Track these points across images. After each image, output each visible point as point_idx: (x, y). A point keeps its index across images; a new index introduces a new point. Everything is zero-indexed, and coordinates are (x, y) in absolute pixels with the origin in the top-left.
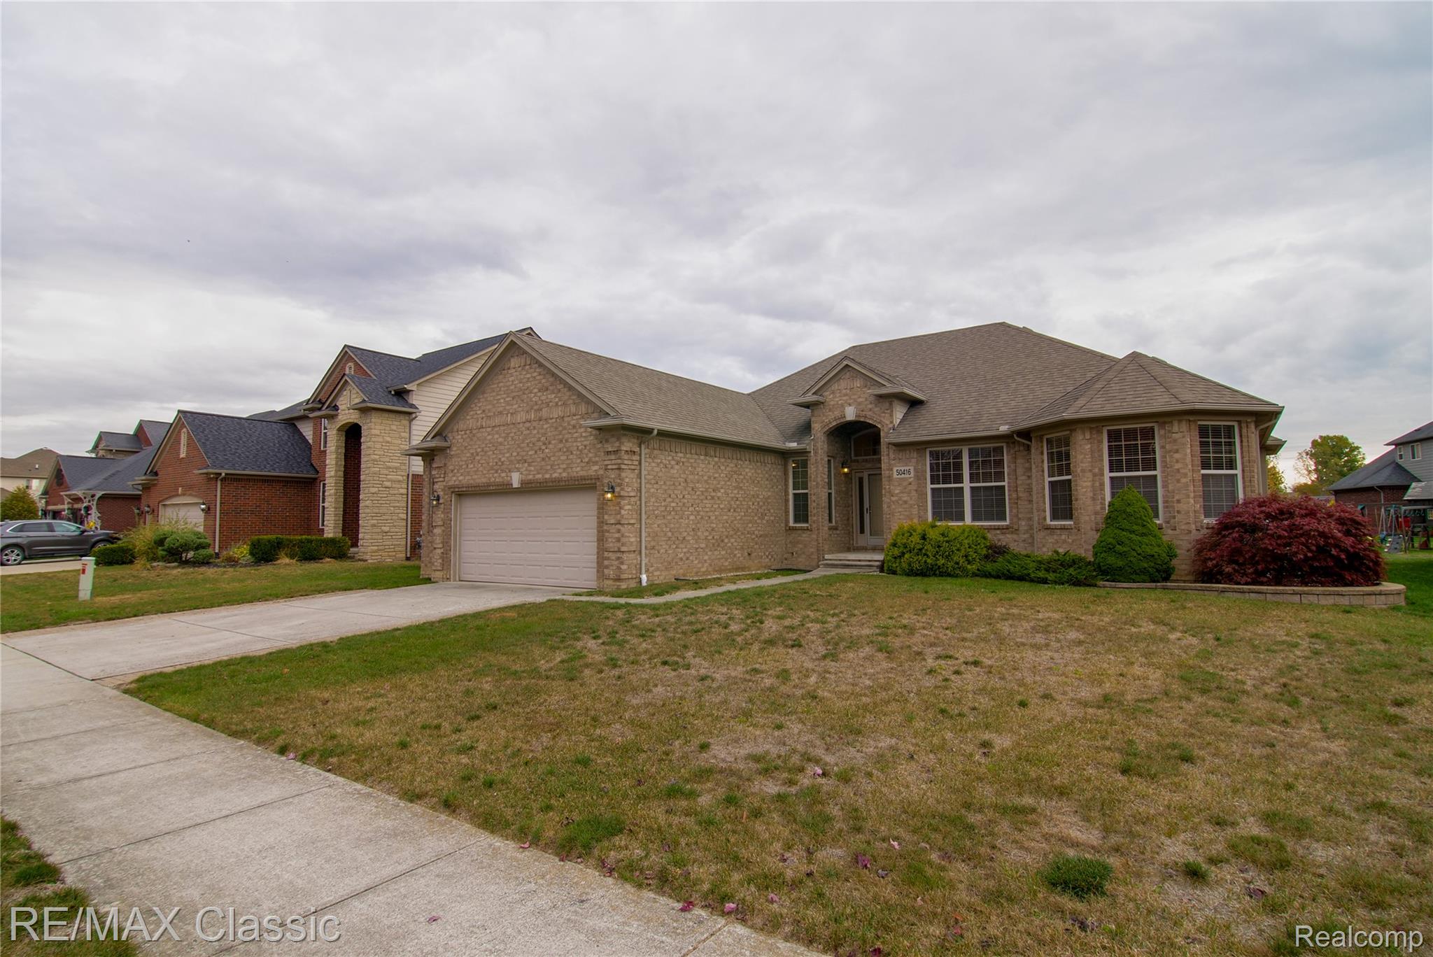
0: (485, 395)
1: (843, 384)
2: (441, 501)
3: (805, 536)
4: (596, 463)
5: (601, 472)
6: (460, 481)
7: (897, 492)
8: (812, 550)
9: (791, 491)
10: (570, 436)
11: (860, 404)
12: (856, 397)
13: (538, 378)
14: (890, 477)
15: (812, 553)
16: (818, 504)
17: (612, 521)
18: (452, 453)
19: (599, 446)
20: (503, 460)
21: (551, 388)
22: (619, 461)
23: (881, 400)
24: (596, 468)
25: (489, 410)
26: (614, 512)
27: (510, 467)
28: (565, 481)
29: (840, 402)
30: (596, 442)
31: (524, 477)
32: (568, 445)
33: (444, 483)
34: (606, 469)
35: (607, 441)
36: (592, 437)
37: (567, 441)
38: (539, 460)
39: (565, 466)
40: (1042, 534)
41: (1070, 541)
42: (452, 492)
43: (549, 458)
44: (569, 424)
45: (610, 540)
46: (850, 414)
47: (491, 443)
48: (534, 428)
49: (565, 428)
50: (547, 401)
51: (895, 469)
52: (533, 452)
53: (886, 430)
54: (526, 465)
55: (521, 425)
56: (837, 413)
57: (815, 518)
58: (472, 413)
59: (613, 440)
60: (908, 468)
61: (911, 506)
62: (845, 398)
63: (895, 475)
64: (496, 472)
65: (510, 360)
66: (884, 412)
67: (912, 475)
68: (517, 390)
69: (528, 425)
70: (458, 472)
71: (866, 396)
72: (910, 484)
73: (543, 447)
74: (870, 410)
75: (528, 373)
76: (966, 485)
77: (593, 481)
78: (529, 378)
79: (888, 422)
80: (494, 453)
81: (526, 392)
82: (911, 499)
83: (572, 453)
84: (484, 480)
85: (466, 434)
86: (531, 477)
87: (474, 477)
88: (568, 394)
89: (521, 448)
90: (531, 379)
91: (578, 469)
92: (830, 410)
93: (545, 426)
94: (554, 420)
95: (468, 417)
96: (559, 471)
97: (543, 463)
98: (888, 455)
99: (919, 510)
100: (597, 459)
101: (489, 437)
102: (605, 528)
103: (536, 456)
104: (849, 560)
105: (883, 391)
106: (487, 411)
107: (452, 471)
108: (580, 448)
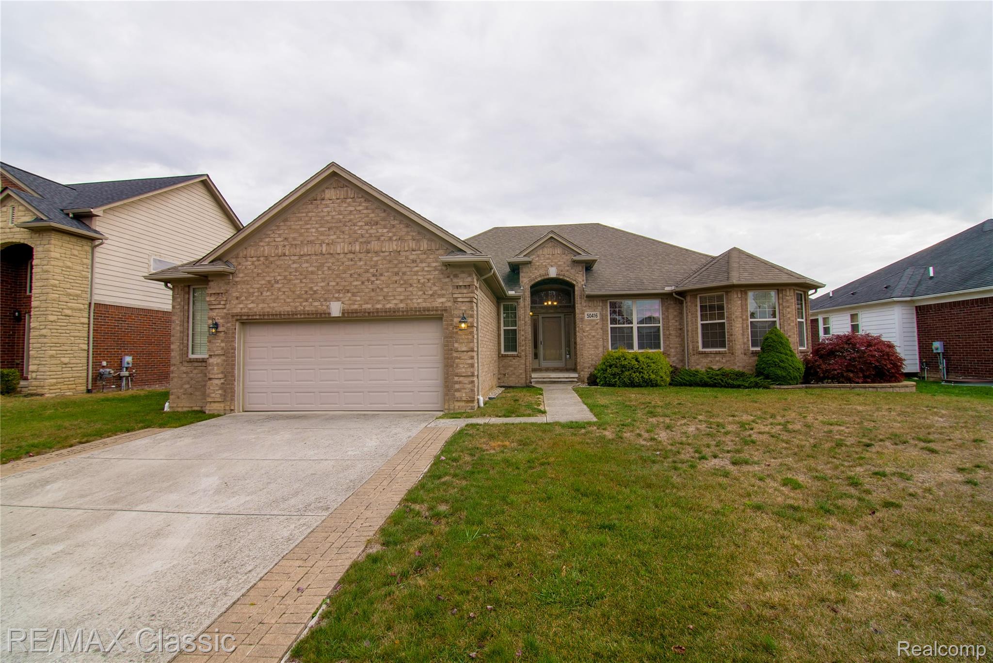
0: (289, 223)
1: (547, 251)
2: (220, 329)
3: (515, 362)
4: (443, 296)
5: (449, 304)
6: (250, 309)
7: (587, 329)
8: (521, 371)
9: (502, 328)
10: (408, 269)
11: (560, 266)
12: (557, 261)
13: (365, 211)
14: (582, 319)
15: (521, 374)
16: (525, 338)
17: (464, 349)
18: (237, 279)
19: (447, 280)
20: (315, 289)
21: (383, 223)
22: (472, 295)
23: (576, 265)
24: (443, 300)
25: (294, 239)
26: (466, 341)
27: (326, 296)
28: (403, 312)
29: (544, 264)
30: (441, 276)
31: (346, 307)
32: (405, 277)
33: (225, 311)
34: (455, 302)
35: (456, 276)
36: (437, 272)
37: (404, 274)
38: (367, 290)
39: (402, 298)
40: (696, 357)
41: (724, 361)
42: (237, 320)
43: (382, 289)
44: (407, 258)
45: (461, 366)
46: (553, 273)
47: (296, 271)
48: (360, 260)
49: (402, 262)
50: (378, 234)
51: (586, 313)
52: (359, 283)
53: (580, 285)
54: (349, 295)
55: (342, 256)
56: (542, 272)
57: (523, 348)
58: (267, 240)
59: (463, 275)
60: (595, 313)
61: (598, 339)
62: (547, 261)
63: (586, 317)
64: (307, 300)
65: (324, 191)
66: (578, 273)
67: (598, 318)
68: (334, 221)
69: (351, 256)
70: (247, 299)
71: (564, 260)
72: (597, 324)
73: (373, 279)
74: (568, 271)
75: (349, 205)
76: (635, 326)
77: (439, 312)
78: (351, 211)
79: (581, 280)
80: (301, 282)
81: (349, 224)
82: (598, 334)
83: (411, 285)
84: (288, 309)
85: (259, 260)
86: (356, 307)
87: (272, 305)
88: (405, 230)
89: (342, 278)
90: (355, 212)
91: (419, 301)
92: (536, 269)
93: (375, 259)
94: (387, 254)
95: (262, 244)
96: (395, 302)
97: (373, 294)
98: (581, 303)
99: (603, 342)
100: (444, 292)
101: (295, 266)
102: (455, 355)
103: (363, 287)
104: (551, 378)
105: (577, 258)
106: (290, 240)
107: (237, 298)
108: (422, 281)
